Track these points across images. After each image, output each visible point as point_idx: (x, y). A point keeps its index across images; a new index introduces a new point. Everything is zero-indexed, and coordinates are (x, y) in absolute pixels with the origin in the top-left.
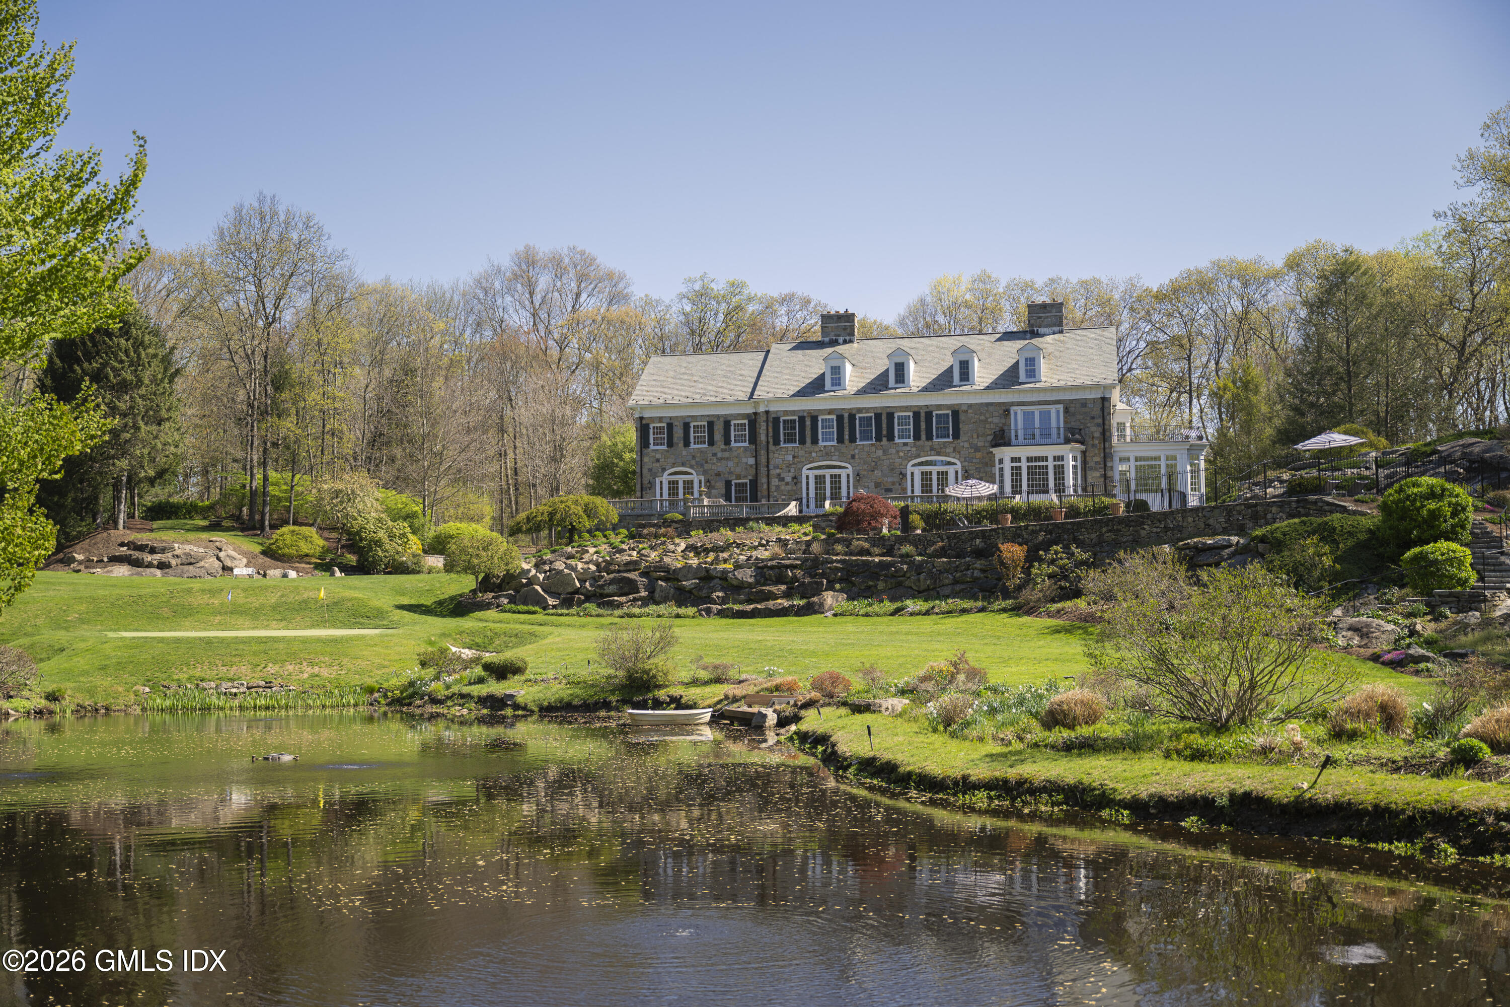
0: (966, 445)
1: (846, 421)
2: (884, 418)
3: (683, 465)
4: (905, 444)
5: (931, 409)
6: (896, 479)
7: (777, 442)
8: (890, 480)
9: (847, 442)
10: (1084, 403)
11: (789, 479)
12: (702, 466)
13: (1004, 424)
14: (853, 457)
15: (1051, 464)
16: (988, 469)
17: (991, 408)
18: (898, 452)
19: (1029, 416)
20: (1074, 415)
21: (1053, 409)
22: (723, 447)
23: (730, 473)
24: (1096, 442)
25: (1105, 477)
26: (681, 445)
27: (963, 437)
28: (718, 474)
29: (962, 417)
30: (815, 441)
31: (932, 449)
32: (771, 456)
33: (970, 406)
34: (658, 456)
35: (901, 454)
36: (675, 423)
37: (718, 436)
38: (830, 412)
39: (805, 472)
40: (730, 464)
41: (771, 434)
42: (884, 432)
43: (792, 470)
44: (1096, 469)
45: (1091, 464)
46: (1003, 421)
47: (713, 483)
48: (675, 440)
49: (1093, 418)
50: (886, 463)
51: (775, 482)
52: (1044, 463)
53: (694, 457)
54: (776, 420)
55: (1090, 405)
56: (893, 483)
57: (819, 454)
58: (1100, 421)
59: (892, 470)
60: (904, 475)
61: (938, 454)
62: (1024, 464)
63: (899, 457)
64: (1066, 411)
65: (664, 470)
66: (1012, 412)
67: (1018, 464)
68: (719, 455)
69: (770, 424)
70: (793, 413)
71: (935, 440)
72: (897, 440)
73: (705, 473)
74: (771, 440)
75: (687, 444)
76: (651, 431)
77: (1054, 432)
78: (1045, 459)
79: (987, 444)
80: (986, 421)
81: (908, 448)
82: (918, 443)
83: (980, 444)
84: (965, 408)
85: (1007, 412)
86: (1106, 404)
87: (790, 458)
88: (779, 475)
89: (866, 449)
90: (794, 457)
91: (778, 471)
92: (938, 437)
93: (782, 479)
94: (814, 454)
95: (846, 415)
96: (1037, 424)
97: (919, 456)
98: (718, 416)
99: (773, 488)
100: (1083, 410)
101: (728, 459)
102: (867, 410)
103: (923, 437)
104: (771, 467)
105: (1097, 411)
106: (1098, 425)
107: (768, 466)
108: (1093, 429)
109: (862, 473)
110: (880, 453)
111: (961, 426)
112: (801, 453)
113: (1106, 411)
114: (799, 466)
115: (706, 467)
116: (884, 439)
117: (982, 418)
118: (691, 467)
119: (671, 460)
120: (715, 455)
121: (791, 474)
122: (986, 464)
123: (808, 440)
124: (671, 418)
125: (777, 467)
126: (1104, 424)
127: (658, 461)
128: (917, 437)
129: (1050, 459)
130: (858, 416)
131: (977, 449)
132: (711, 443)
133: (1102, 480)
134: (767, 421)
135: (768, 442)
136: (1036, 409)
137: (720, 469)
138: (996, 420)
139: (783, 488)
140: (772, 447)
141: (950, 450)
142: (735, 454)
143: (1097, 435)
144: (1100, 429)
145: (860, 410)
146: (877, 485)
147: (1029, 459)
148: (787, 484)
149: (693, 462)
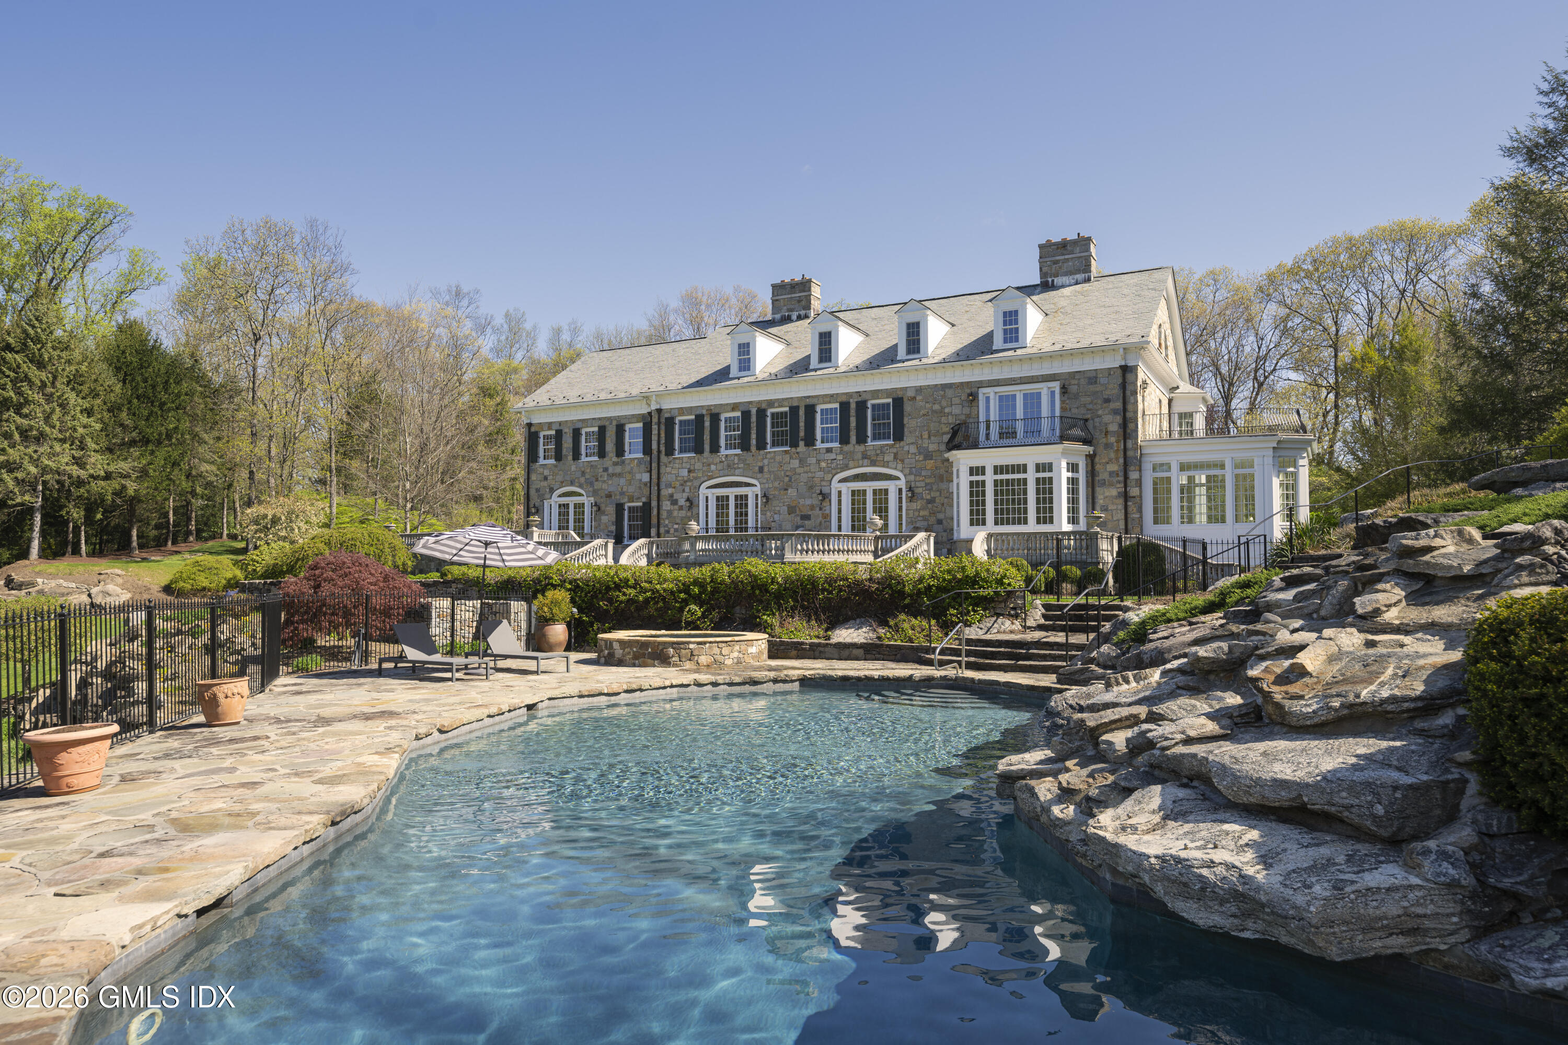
0: (913, 449)
1: (754, 419)
2: (802, 412)
3: (572, 483)
4: (829, 450)
5: (864, 397)
6: (815, 501)
7: (670, 451)
8: (808, 502)
9: (753, 448)
10: (1092, 378)
11: (682, 502)
12: (592, 484)
13: (968, 416)
14: (761, 470)
15: (1031, 476)
16: (943, 486)
17: (949, 393)
18: (818, 461)
19: (1007, 402)
20: (1076, 396)
21: (1043, 389)
22: (615, 459)
23: (622, 493)
24: (1112, 439)
25: (1126, 496)
26: (570, 458)
27: (908, 438)
28: (609, 496)
29: (908, 407)
30: (715, 448)
31: (865, 456)
32: (663, 470)
33: (919, 390)
34: (546, 472)
35: (823, 465)
36: (566, 430)
37: (610, 446)
38: (734, 407)
39: (703, 491)
40: (622, 481)
41: (663, 441)
42: (802, 434)
43: (687, 489)
44: (1111, 485)
45: (1103, 475)
46: (966, 410)
47: (603, 507)
48: (564, 452)
49: (1107, 401)
50: (804, 478)
51: (666, 505)
52: (1021, 476)
53: (583, 473)
54: (670, 422)
55: (1103, 381)
56: (812, 507)
57: (720, 467)
58: (1118, 405)
59: (811, 488)
60: (825, 496)
61: (873, 463)
62: (989, 478)
63: (821, 469)
64: (1064, 390)
65: (552, 491)
66: (981, 397)
67: (980, 478)
68: (610, 470)
69: (663, 427)
70: (690, 410)
71: (870, 442)
72: (819, 445)
73: (595, 493)
74: (663, 448)
75: (576, 456)
76: (541, 441)
77: (1045, 424)
78: (1023, 468)
79: (943, 447)
80: (941, 412)
81: (832, 456)
82: (846, 448)
83: (932, 447)
84: (911, 394)
85: (973, 397)
86: (1129, 377)
87: (685, 473)
88: (671, 496)
89: (778, 458)
90: (690, 471)
91: (670, 491)
92: (875, 438)
93: (674, 502)
94: (713, 467)
95: (754, 411)
96: (1020, 414)
97: (846, 467)
98: (610, 419)
99: (664, 514)
100: (1092, 388)
101: (620, 475)
102: (780, 402)
103: (853, 439)
104: (662, 486)
105: (1114, 390)
106: (1115, 412)
107: (658, 485)
108: (1107, 418)
109: (772, 492)
110: (795, 463)
111: (906, 420)
112: (698, 466)
113: (1129, 388)
114: (696, 483)
115: (597, 485)
116: (802, 443)
117: (937, 407)
118: (581, 486)
119: (559, 478)
120: (606, 470)
121: (685, 495)
122: (941, 478)
123: (707, 447)
124: (560, 423)
125: (669, 485)
126: (1125, 410)
127: (546, 478)
128: (844, 440)
129: (1031, 469)
130: (770, 411)
131: (928, 456)
132: (602, 454)
133: (1121, 501)
134: (659, 423)
135: (659, 452)
136: (1019, 391)
137: (611, 489)
138: (956, 410)
139: (675, 513)
140: (664, 459)
141: (889, 457)
142: (628, 468)
143: (1114, 427)
144: (1119, 419)
145: (771, 403)
146: (791, 510)
147: (998, 470)
148: (681, 508)
149: (582, 480)
